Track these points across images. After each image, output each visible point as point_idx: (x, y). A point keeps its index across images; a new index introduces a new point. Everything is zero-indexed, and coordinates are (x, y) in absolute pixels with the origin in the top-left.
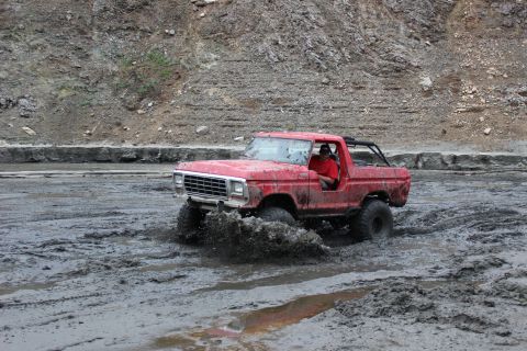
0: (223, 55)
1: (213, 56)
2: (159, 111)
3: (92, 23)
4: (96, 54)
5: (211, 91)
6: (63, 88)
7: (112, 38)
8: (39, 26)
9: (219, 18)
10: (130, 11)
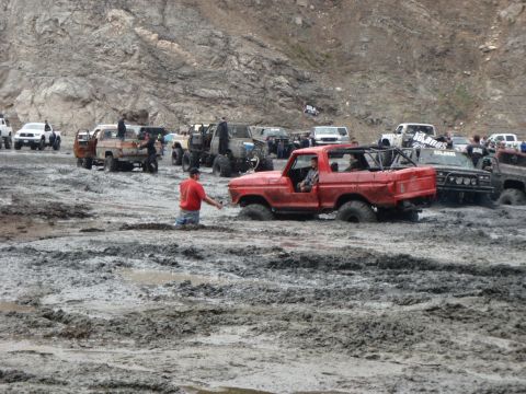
0: (506, 92)
1: (499, 92)
2: (468, 128)
3: (415, 67)
4: (421, 88)
5: (500, 116)
6: (405, 111)
7: (430, 77)
8: (383, 69)
9: (500, 63)
10: (438, 56)
